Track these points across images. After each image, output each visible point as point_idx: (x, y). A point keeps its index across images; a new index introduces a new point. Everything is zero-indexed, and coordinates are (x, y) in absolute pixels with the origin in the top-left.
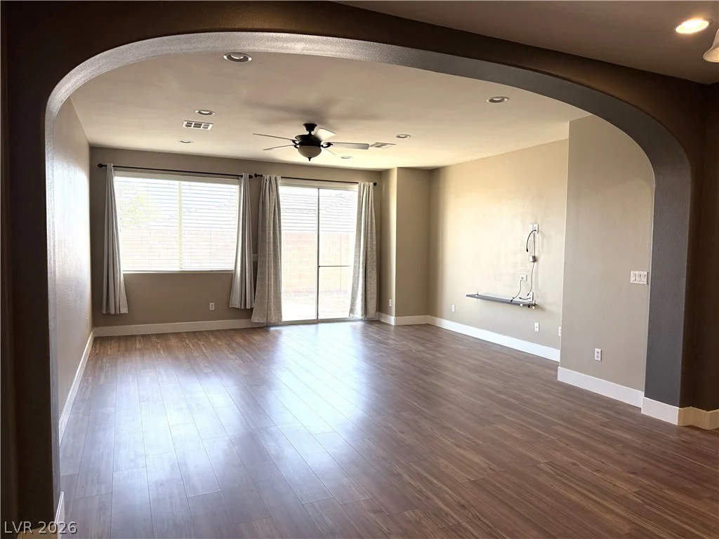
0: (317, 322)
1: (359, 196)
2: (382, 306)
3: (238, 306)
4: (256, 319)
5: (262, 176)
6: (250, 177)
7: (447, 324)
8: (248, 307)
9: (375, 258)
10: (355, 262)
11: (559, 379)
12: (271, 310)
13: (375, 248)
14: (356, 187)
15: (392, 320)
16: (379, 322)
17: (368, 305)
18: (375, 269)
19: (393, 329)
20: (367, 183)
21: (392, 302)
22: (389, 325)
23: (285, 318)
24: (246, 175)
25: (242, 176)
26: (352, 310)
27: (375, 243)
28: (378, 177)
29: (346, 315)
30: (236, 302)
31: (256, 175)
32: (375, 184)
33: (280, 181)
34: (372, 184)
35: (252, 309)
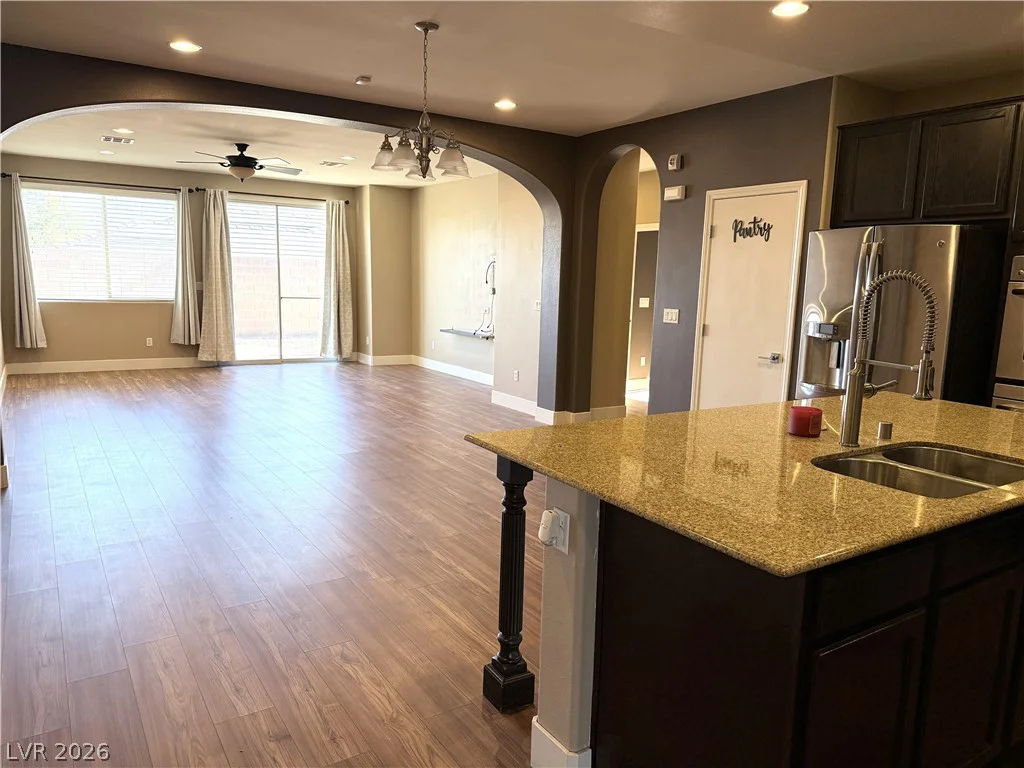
0: (281, 362)
1: (328, 216)
2: (358, 345)
3: (181, 342)
4: (204, 356)
5: (204, 190)
6: (190, 191)
7: (428, 363)
8: (193, 342)
9: (350, 290)
10: (326, 294)
11: (493, 402)
12: (221, 347)
13: (349, 277)
14: (324, 204)
15: (369, 359)
16: (357, 363)
17: (343, 344)
18: (350, 302)
19: (370, 370)
20: (336, 202)
21: (369, 340)
22: (367, 365)
23: (240, 356)
24: (184, 189)
25: (180, 190)
26: (324, 349)
27: (349, 272)
28: (351, 194)
29: (316, 354)
30: (178, 337)
31: (197, 190)
32: (347, 203)
33: (227, 196)
34: (342, 202)
35: (198, 346)
